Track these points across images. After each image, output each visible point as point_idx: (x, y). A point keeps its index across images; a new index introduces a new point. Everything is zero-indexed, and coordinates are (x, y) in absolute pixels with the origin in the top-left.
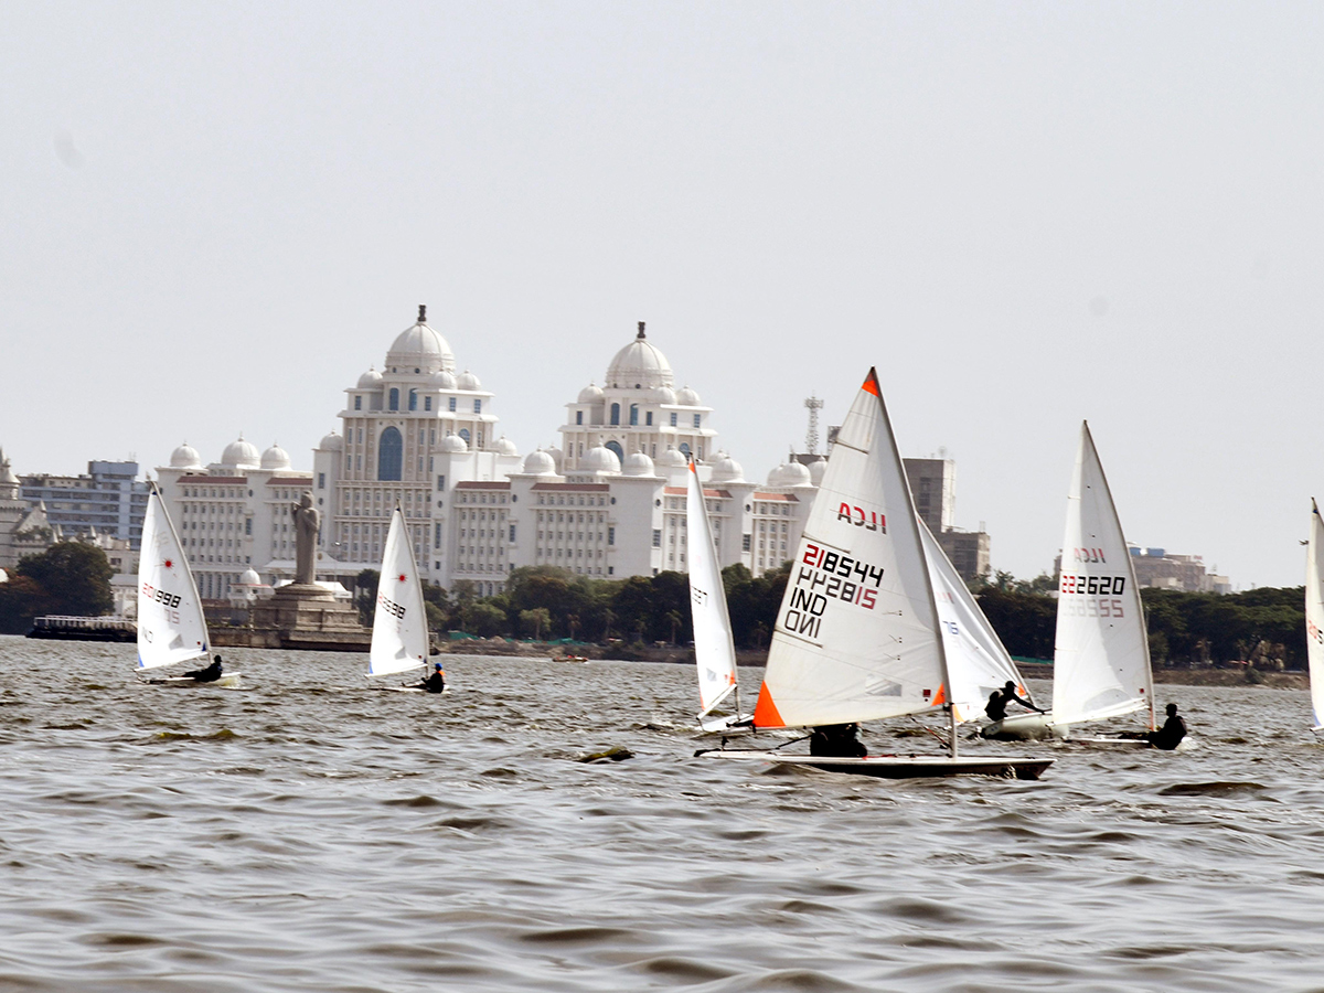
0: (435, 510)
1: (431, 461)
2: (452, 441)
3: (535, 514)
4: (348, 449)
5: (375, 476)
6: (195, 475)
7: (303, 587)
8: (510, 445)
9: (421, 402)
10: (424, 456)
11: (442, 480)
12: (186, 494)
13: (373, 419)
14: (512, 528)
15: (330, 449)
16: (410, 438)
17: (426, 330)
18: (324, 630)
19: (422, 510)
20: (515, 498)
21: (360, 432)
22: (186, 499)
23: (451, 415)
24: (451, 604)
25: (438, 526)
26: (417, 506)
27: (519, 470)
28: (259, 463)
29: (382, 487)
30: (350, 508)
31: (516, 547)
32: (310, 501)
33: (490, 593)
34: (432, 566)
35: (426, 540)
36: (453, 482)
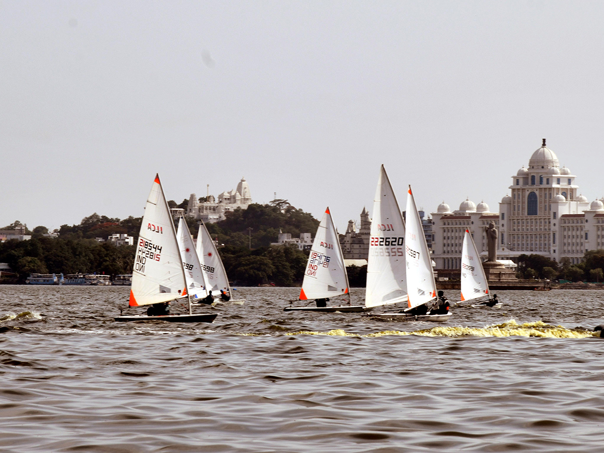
0: (552, 228)
1: (550, 206)
2: (559, 197)
3: (596, 227)
4: (514, 202)
5: (526, 214)
6: (448, 216)
7: (492, 263)
8: (584, 198)
9: (545, 181)
10: (547, 204)
11: (555, 214)
12: (445, 224)
13: (524, 189)
14: (586, 234)
15: (506, 202)
16: (541, 196)
17: (546, 149)
18: (501, 281)
19: (547, 227)
20: (587, 221)
21: (519, 195)
22: (444, 226)
23: (558, 186)
24: (560, 268)
25: (554, 234)
26: (545, 226)
27: (588, 208)
28: (476, 210)
29: (529, 218)
30: (515, 228)
31: (588, 242)
32: (493, 225)
33: (578, 263)
34: (552, 252)
35: (549, 240)
36: (560, 215)
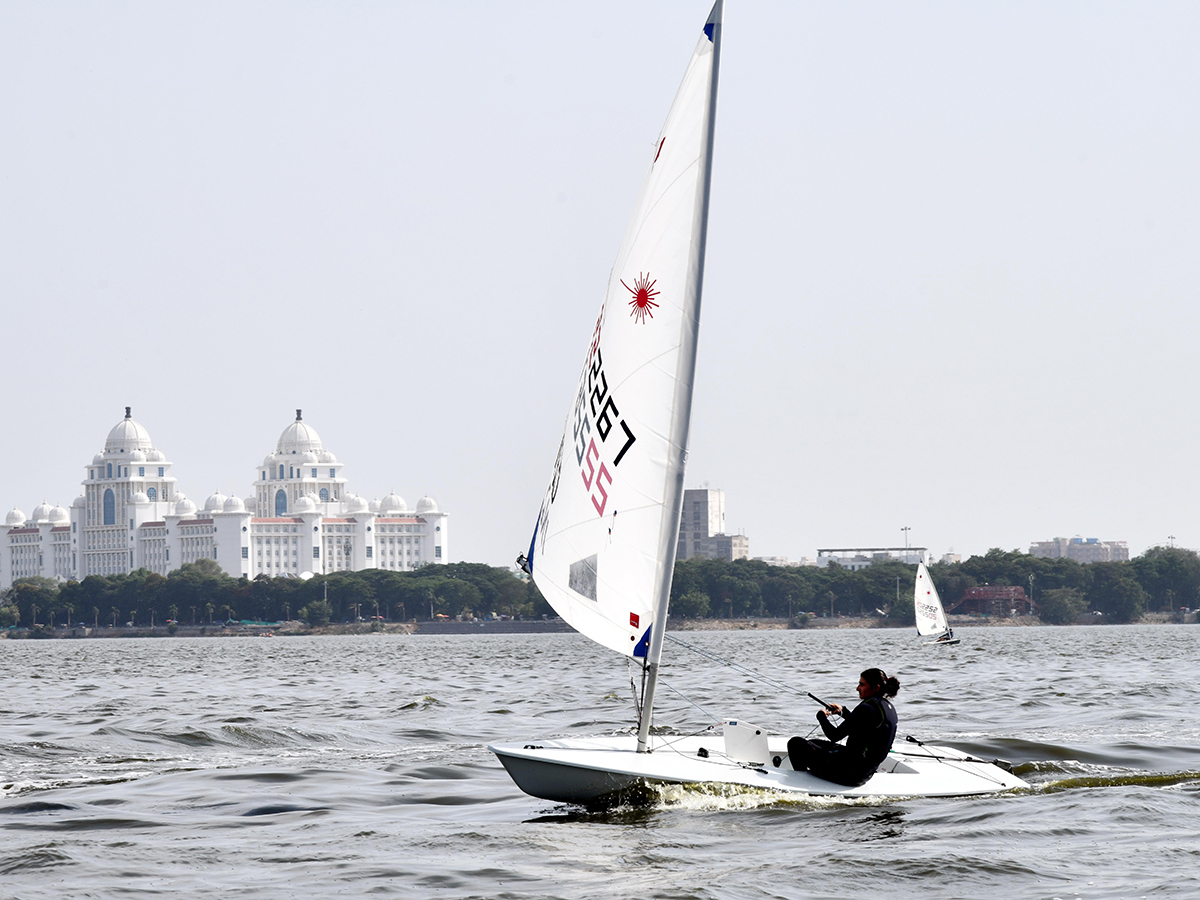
0: (130, 543)
1: (127, 510)
2: (139, 496)
3: (179, 541)
4: (88, 506)
5: (102, 522)
6: (18, 528)
9: (122, 471)
10: (125, 507)
11: (132, 522)
12: (13, 541)
13: (100, 484)
15: (80, 507)
16: (118, 495)
17: (130, 423)
19: (121, 543)
20: (168, 532)
21: (93, 493)
22: (13, 545)
23: (140, 479)
25: (132, 553)
26: (119, 541)
27: (173, 512)
28: (48, 518)
29: (106, 529)
30: (92, 545)
31: (170, 563)
36: (138, 524)
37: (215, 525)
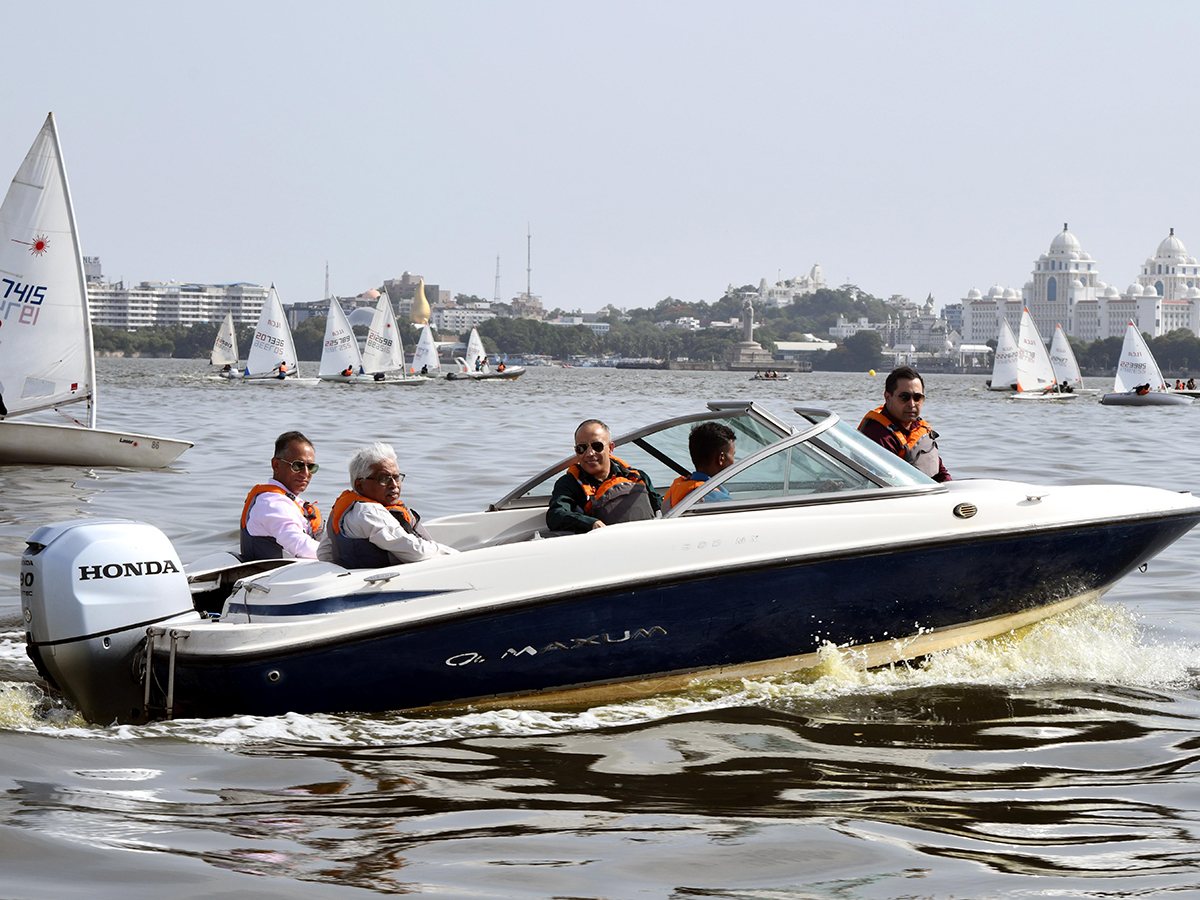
0: (1069, 314)
1: (1067, 292)
2: (1076, 283)
3: (1108, 314)
4: (1035, 288)
5: (1046, 299)
6: (977, 301)
9: (1064, 266)
10: (1065, 290)
11: (1071, 300)
12: (975, 310)
13: (1045, 274)
14: (1099, 320)
15: (1028, 288)
16: (1059, 282)
17: (1067, 234)
19: (1064, 314)
20: (1100, 307)
21: (1040, 280)
23: (1076, 271)
25: (1070, 321)
27: (1102, 295)
28: (1002, 295)
29: (1049, 304)
35: (1066, 327)
36: (1076, 301)
37: (1138, 304)
